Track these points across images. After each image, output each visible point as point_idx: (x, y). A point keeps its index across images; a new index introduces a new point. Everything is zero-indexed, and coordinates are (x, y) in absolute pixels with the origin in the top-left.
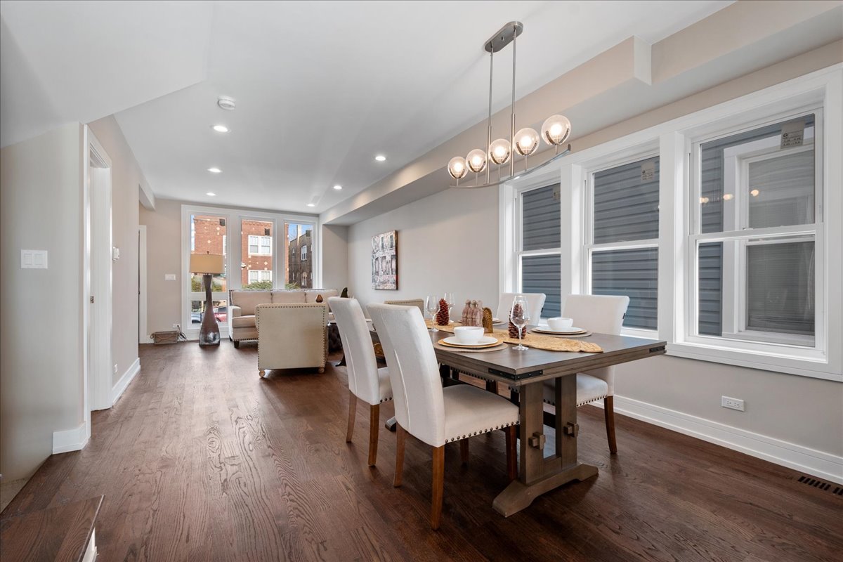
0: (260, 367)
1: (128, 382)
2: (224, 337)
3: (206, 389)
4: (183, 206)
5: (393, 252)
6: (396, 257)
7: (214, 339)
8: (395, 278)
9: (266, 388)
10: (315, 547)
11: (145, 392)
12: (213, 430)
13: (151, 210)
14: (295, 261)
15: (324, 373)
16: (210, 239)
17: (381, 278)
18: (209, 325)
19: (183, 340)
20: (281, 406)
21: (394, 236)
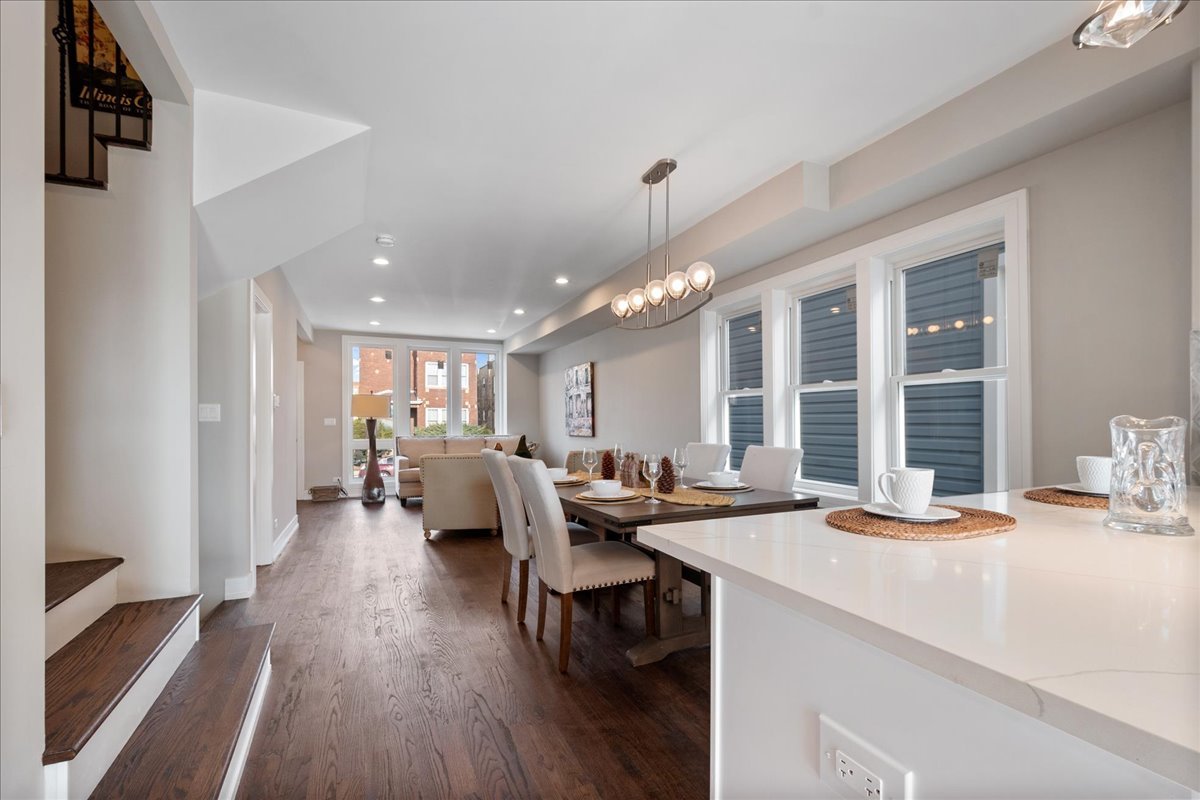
0: (426, 527)
1: (287, 540)
2: (391, 493)
3: (366, 549)
4: (344, 337)
5: (589, 389)
6: (592, 395)
7: (379, 495)
8: (591, 422)
9: (430, 550)
10: (451, 678)
11: (304, 550)
12: (371, 587)
13: (308, 343)
14: (487, 395)
15: (496, 536)
16: (378, 368)
17: (575, 422)
18: (373, 480)
19: (344, 496)
20: (442, 567)
21: (589, 369)
